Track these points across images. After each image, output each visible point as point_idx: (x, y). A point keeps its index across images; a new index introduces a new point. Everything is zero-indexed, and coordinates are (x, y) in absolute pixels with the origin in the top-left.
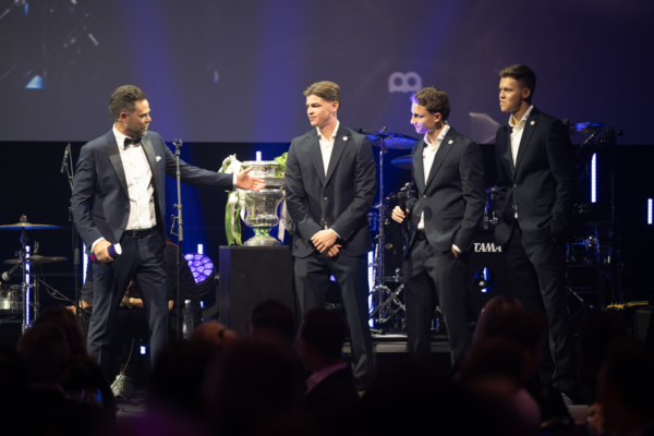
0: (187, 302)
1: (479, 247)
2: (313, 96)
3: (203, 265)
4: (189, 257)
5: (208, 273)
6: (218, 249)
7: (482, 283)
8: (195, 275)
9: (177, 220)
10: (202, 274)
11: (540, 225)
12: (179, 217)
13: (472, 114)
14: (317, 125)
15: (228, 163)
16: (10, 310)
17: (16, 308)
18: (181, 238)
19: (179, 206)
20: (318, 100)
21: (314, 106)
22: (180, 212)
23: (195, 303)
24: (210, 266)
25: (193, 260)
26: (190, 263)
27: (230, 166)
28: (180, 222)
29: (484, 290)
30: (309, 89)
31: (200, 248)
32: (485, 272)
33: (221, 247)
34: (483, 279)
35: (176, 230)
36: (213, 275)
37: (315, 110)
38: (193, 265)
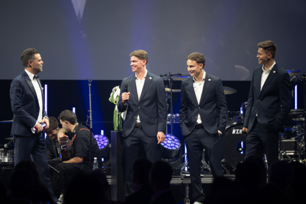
0: (95, 158)
1: (239, 131)
2: (133, 57)
3: (103, 140)
4: (96, 136)
5: (106, 144)
6: (110, 132)
7: (240, 149)
8: (99, 145)
9: (89, 118)
10: (103, 145)
11: (269, 122)
12: (91, 117)
13: (236, 66)
14: (136, 71)
15: (116, 90)
16: (8, 163)
17: (11, 161)
18: (91, 127)
19: (91, 111)
20: (136, 59)
21: (134, 61)
22: (91, 114)
23: (99, 160)
24: (107, 141)
25: (98, 138)
26: (97, 139)
27: (116, 92)
28: (91, 119)
29: (242, 153)
30: (132, 53)
31: (102, 132)
32: (242, 144)
33: (112, 131)
34: (241, 147)
35: (89, 123)
36: (108, 145)
37: (134, 63)
38: (98, 140)
